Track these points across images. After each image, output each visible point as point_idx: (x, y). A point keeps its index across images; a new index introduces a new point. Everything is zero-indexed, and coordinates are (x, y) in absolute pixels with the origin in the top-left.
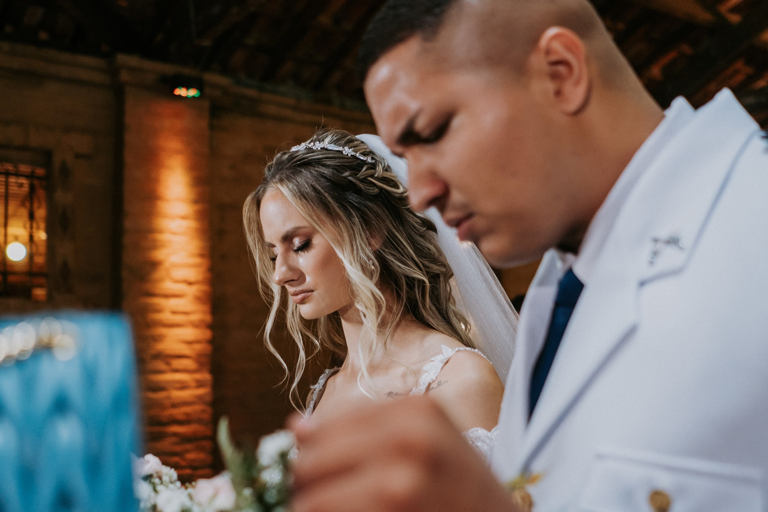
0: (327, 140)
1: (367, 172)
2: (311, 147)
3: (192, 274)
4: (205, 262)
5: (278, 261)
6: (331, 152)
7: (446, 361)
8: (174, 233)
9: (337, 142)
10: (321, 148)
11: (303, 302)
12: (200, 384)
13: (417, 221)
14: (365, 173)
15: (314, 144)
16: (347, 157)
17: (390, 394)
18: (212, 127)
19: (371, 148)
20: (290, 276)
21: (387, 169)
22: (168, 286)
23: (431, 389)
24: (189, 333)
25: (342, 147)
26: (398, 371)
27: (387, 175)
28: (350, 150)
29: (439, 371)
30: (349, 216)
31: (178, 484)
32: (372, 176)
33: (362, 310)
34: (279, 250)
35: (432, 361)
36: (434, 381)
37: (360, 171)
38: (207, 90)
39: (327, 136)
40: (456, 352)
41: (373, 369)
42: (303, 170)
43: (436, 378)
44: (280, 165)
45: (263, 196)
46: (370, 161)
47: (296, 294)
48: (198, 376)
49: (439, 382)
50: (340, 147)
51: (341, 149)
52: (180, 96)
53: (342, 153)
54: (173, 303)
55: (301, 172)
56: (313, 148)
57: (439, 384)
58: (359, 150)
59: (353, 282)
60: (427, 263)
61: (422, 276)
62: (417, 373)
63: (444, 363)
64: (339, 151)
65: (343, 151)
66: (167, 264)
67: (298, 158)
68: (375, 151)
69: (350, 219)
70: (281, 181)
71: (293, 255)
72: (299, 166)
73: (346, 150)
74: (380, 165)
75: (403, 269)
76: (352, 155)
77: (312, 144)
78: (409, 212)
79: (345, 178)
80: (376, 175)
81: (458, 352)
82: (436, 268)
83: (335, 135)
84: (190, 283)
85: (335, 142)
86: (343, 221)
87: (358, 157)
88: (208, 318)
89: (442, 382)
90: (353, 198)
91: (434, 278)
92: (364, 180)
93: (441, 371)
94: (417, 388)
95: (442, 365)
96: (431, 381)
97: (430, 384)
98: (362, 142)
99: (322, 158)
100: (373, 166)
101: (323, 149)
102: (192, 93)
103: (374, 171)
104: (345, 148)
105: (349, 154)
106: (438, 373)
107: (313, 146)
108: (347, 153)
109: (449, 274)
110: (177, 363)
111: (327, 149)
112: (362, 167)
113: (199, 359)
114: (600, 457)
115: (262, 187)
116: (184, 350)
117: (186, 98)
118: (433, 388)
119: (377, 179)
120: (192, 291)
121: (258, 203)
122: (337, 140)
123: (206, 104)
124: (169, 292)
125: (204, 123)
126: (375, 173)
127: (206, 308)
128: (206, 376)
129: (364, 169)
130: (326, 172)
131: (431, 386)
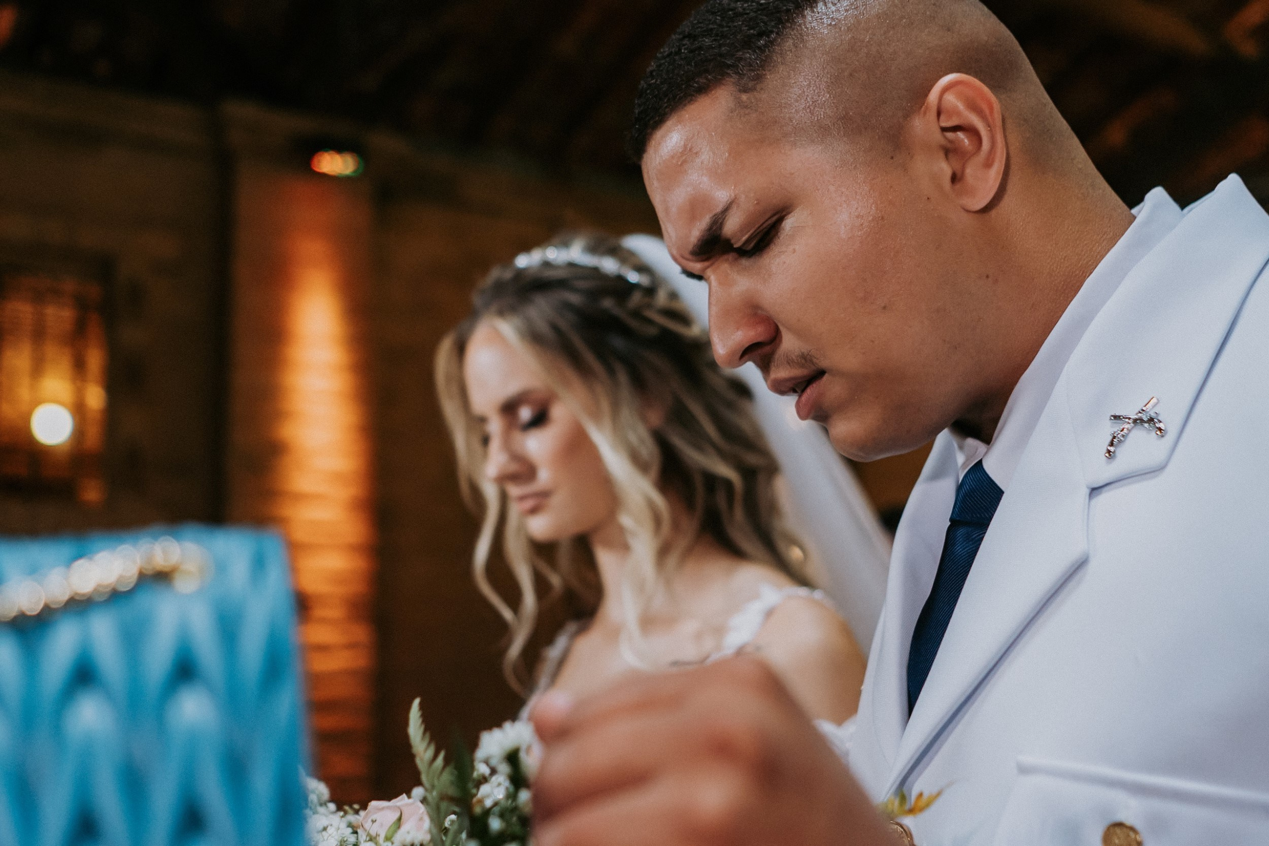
0: (576, 247)
1: (642, 301)
2: (553, 259)
5: (495, 445)
7: (767, 612)
9: (593, 251)
10: (567, 264)
11: (534, 511)
14: (637, 302)
16: (608, 276)
17: (675, 663)
20: (514, 467)
21: (674, 296)
25: (602, 260)
26: (689, 627)
31: (332, 806)
32: (649, 307)
33: (629, 527)
34: (495, 426)
35: (745, 610)
36: (746, 644)
37: (629, 299)
41: (648, 623)
42: (536, 297)
43: (752, 638)
44: (499, 288)
45: (468, 337)
46: (648, 284)
47: (522, 498)
53: (601, 269)
55: (533, 300)
59: (616, 482)
61: (730, 472)
62: (719, 631)
63: (765, 615)
64: (596, 266)
65: (602, 265)
67: (529, 279)
68: (654, 265)
70: (501, 313)
72: (531, 290)
74: (662, 290)
76: (615, 273)
79: (606, 309)
80: (655, 306)
81: (788, 597)
82: (752, 459)
85: (589, 252)
87: (626, 278)
90: (618, 342)
91: (749, 474)
92: (637, 314)
93: (760, 627)
95: (761, 619)
96: (742, 644)
97: (741, 648)
99: (567, 279)
101: (570, 264)
103: (650, 299)
104: (608, 261)
105: (611, 271)
106: (755, 631)
107: (556, 258)
108: (608, 272)
109: (772, 468)
111: (575, 266)
112: (631, 295)
114: (1024, 770)
119: (656, 311)
121: (461, 349)
122: (594, 246)
126: (654, 302)
129: (635, 297)
130: (573, 301)
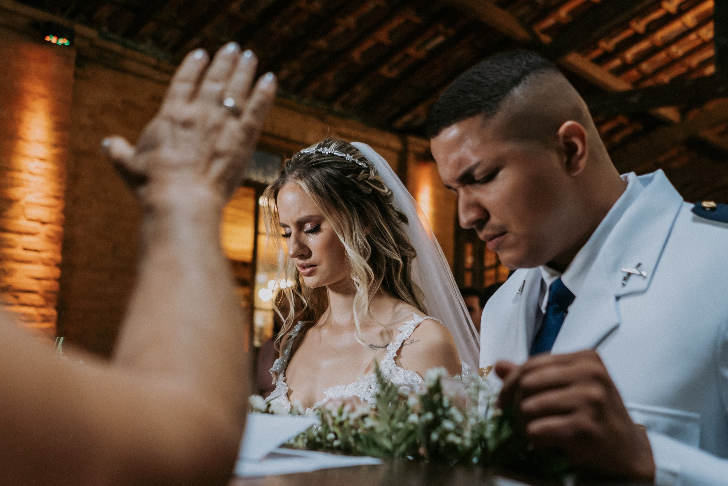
0: (333, 146)
1: (364, 175)
2: (321, 151)
3: (45, 214)
4: (59, 204)
5: (292, 239)
6: (337, 157)
7: (417, 325)
8: (31, 173)
9: (341, 149)
10: (329, 153)
11: (310, 275)
12: (45, 319)
13: (396, 215)
14: (363, 176)
15: (323, 150)
16: (348, 162)
17: (371, 346)
18: (76, 76)
19: (363, 155)
20: (300, 250)
21: (376, 173)
22: (22, 223)
23: (405, 345)
24: (39, 270)
25: (345, 154)
26: (377, 329)
27: (377, 178)
28: (351, 157)
29: (412, 332)
30: (351, 210)
32: (367, 179)
33: (357, 281)
34: (293, 230)
35: (406, 324)
36: (407, 339)
37: (359, 174)
38: (76, 41)
39: (332, 144)
40: (425, 319)
42: (317, 170)
43: (409, 337)
44: (298, 164)
45: (281, 187)
46: (366, 167)
47: (303, 267)
48: (44, 311)
49: (412, 340)
50: (343, 154)
51: (344, 155)
52: (50, 42)
53: (345, 159)
54: (26, 240)
55: (315, 171)
56: (322, 152)
57: (412, 342)
58: (357, 157)
59: (351, 260)
60: (402, 248)
61: (398, 258)
62: (393, 332)
63: (416, 326)
64: (342, 157)
65: (346, 157)
66: (22, 202)
67: (312, 161)
68: (367, 158)
69: (352, 212)
70: (299, 177)
71: (303, 235)
72: (314, 167)
73: (348, 156)
74: (372, 171)
75: (386, 253)
76: (352, 161)
77: (322, 149)
78: (391, 208)
79: (348, 179)
80: (370, 178)
81: (426, 320)
83: (339, 143)
84: (43, 223)
85: (339, 149)
86: (345, 212)
87: (356, 163)
88: (58, 257)
89: (414, 341)
90: (354, 195)
91: (406, 259)
93: (413, 332)
94: (394, 343)
95: (414, 328)
96: (405, 339)
97: (404, 341)
98: (357, 150)
99: (331, 163)
100: (368, 171)
101: (330, 154)
102: (62, 41)
103: (367, 174)
104: (347, 155)
105: (350, 160)
106: (411, 334)
107: (322, 151)
108: (348, 159)
109: (414, 255)
110: (25, 298)
111: (333, 155)
112: (360, 172)
113: (46, 295)
115: (282, 180)
116: (33, 285)
117: (56, 44)
118: (406, 344)
119: (370, 181)
120: (45, 230)
121: (276, 192)
122: (340, 147)
123: (73, 53)
124: (22, 229)
125: (70, 72)
126: (369, 176)
127: (57, 247)
128: (51, 312)
129: (362, 173)
130: (335, 174)
131: (405, 343)
